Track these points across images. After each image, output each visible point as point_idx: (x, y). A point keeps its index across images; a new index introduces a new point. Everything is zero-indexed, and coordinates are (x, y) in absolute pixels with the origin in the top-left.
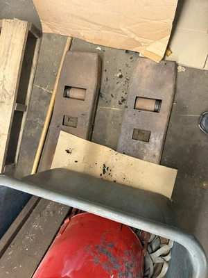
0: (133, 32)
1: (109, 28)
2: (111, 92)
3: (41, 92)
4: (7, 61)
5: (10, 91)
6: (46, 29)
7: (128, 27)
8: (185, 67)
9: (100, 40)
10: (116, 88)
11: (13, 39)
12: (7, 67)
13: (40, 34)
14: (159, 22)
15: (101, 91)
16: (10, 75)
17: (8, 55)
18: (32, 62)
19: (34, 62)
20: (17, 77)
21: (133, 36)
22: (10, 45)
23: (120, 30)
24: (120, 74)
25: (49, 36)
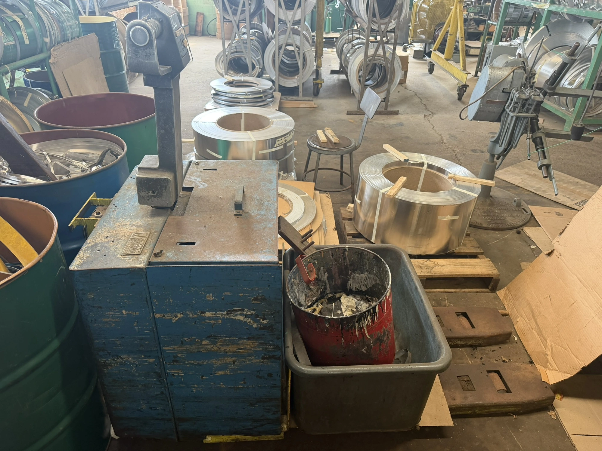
0: (552, 350)
1: (540, 333)
2: (484, 356)
3: (441, 300)
4: (458, 265)
5: (434, 271)
6: (501, 293)
7: (553, 343)
8: (557, 417)
9: (524, 335)
10: (491, 360)
11: (479, 267)
12: (452, 266)
13: (494, 289)
14: (575, 359)
15: (479, 348)
16: (447, 269)
17: (463, 265)
18: (465, 288)
19: (466, 290)
20: (450, 274)
21: (549, 353)
22: (472, 265)
23: (546, 340)
24: (507, 361)
25: (497, 298)
